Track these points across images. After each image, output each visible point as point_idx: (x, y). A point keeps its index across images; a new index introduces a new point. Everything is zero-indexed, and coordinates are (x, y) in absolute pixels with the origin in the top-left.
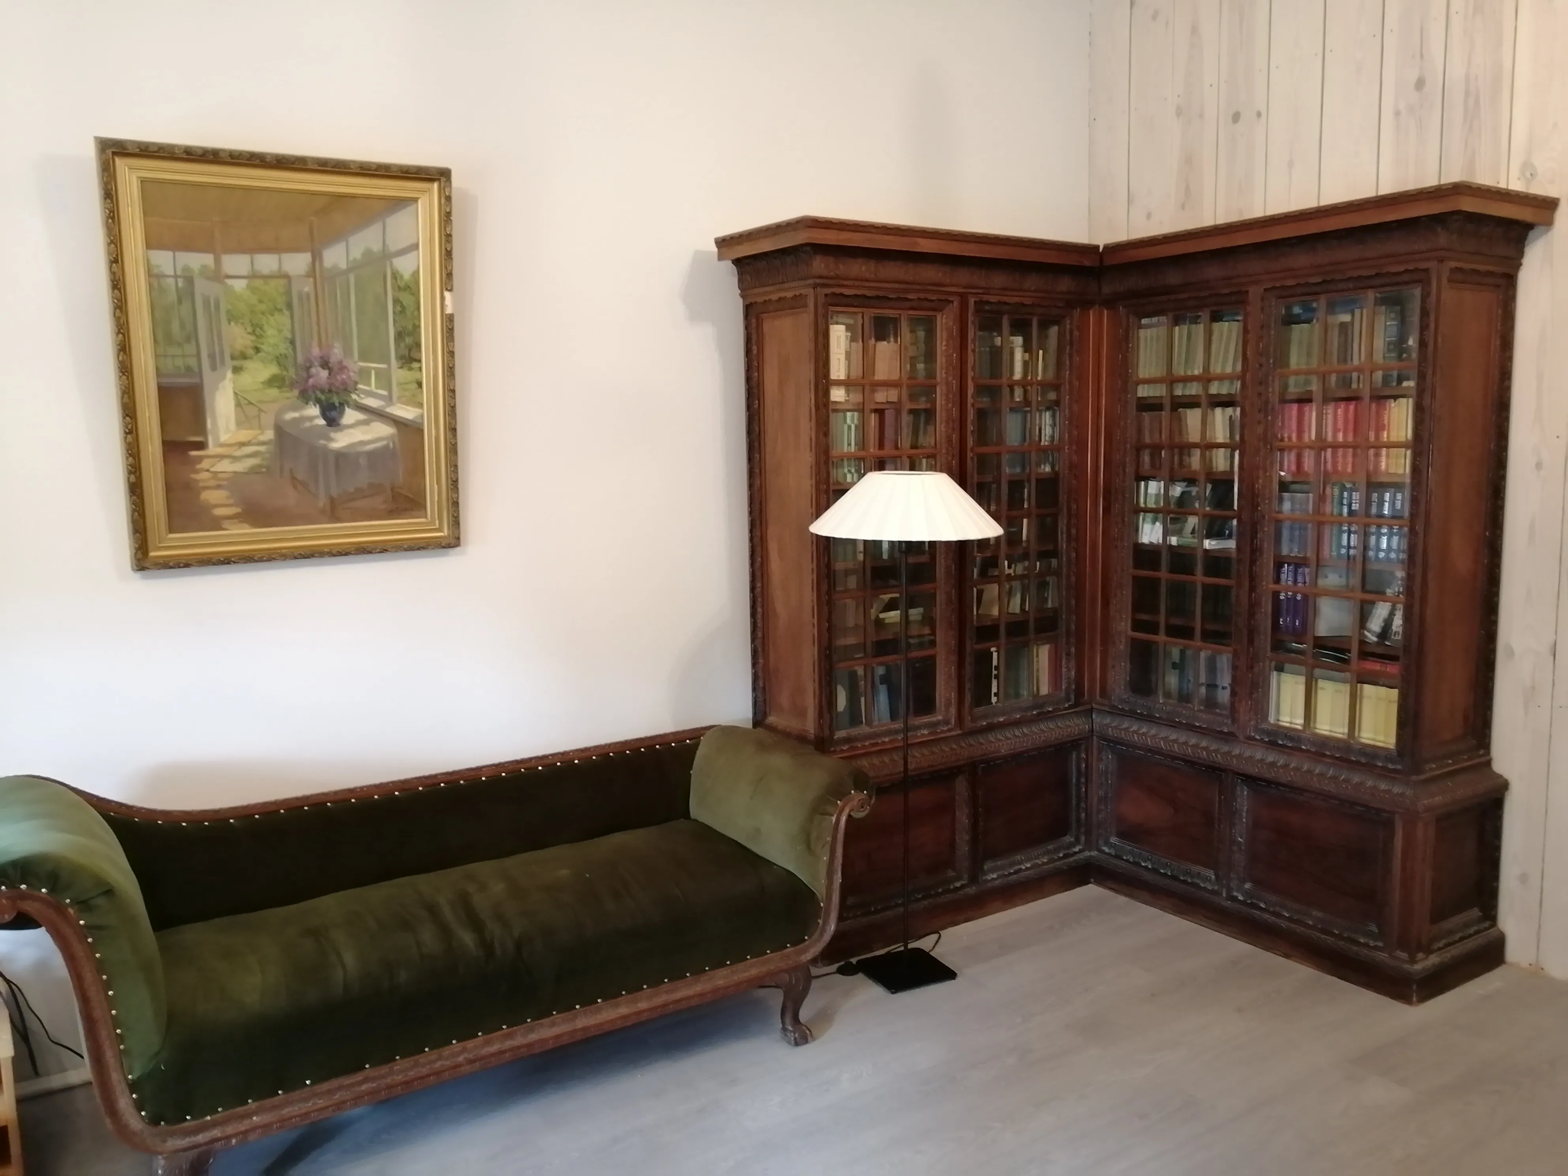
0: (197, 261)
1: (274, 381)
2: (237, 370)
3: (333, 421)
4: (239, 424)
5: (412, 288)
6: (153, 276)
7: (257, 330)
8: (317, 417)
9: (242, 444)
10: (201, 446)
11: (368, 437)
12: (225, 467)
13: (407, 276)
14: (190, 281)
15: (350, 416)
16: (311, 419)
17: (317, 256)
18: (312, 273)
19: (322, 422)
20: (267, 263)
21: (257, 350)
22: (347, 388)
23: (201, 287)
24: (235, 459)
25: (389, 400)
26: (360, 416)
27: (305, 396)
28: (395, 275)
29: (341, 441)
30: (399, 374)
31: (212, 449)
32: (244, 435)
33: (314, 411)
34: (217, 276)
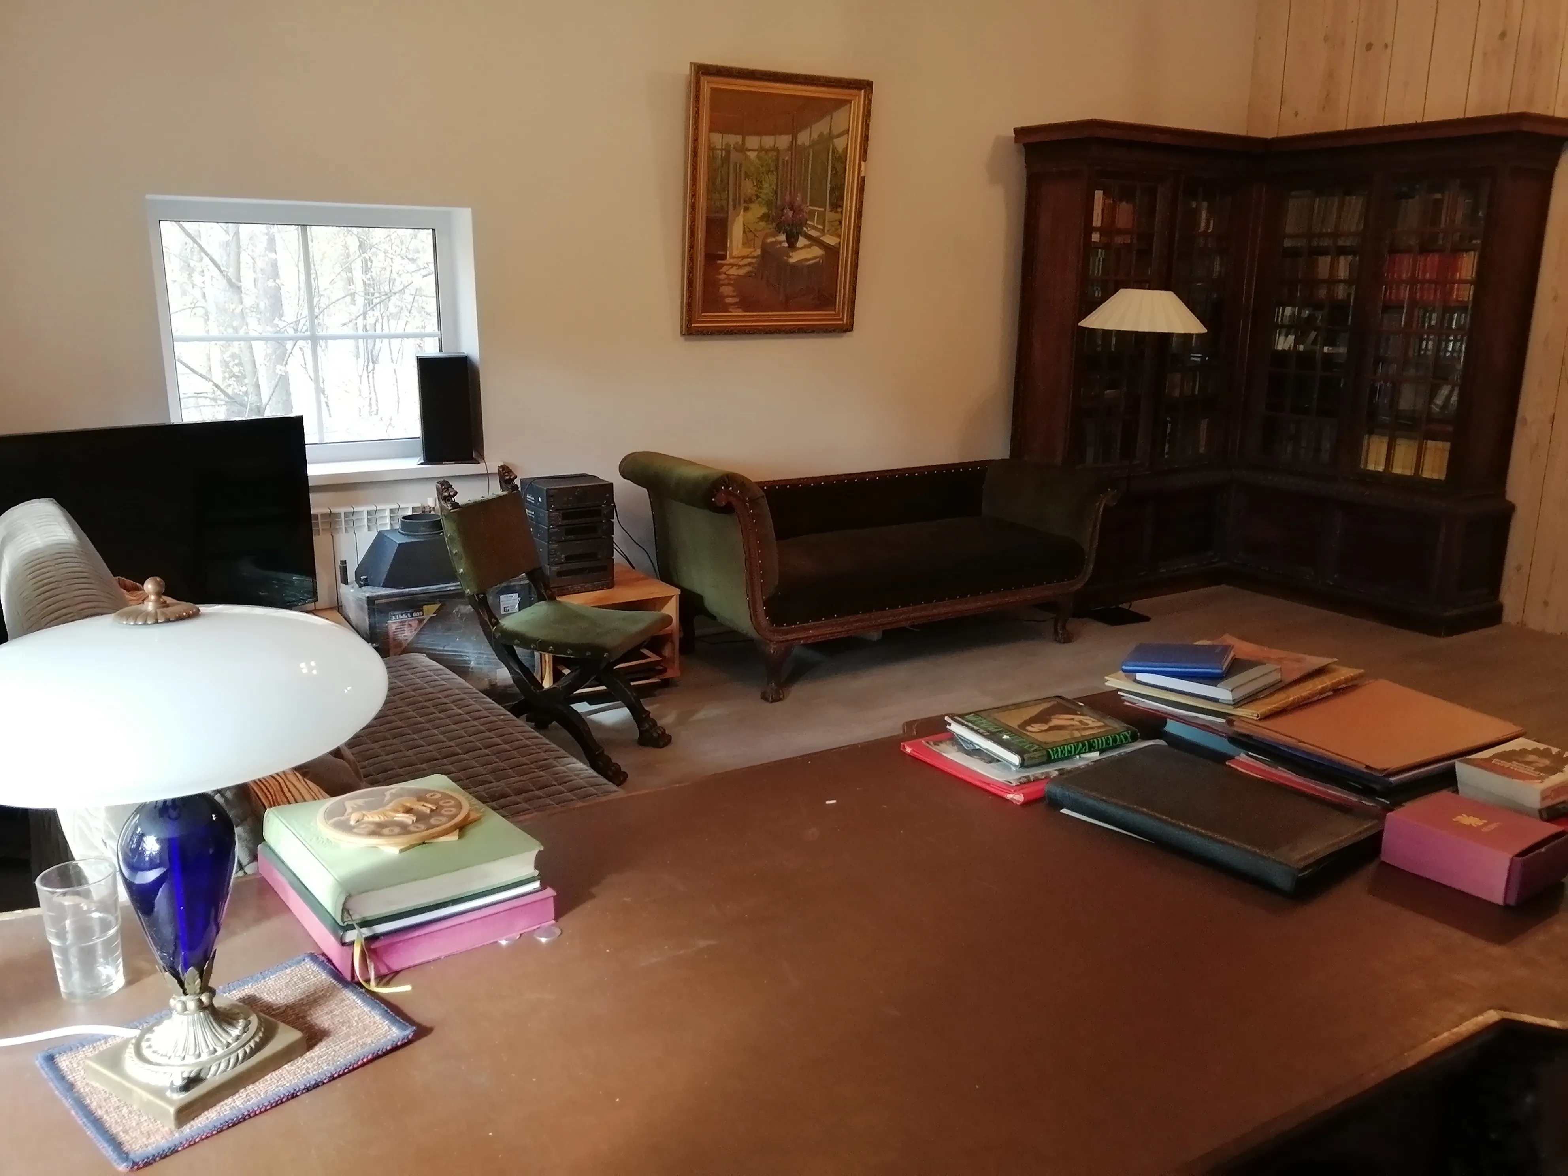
0: (733, 139)
1: (765, 217)
2: (746, 209)
3: (792, 245)
4: (744, 244)
5: (841, 159)
6: (711, 148)
7: (759, 185)
8: (784, 241)
9: (744, 257)
10: (724, 257)
11: (809, 256)
12: (734, 271)
13: (840, 149)
14: (728, 152)
15: (802, 242)
16: (781, 242)
17: (794, 138)
18: (790, 148)
19: (786, 245)
20: (768, 141)
21: (758, 197)
22: (803, 223)
23: (734, 155)
24: (740, 267)
25: (823, 231)
26: (807, 242)
27: (779, 229)
28: (834, 149)
29: (795, 257)
30: (830, 216)
31: (729, 260)
32: (746, 251)
33: (782, 237)
34: (742, 149)
